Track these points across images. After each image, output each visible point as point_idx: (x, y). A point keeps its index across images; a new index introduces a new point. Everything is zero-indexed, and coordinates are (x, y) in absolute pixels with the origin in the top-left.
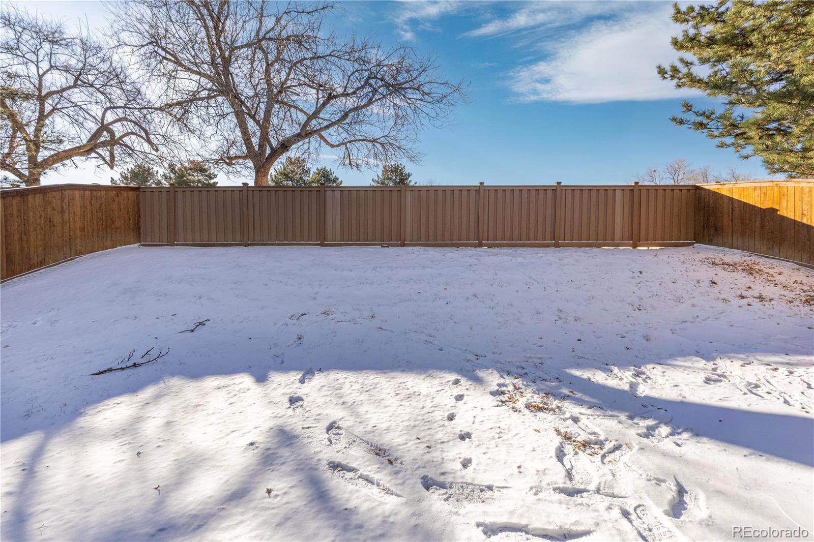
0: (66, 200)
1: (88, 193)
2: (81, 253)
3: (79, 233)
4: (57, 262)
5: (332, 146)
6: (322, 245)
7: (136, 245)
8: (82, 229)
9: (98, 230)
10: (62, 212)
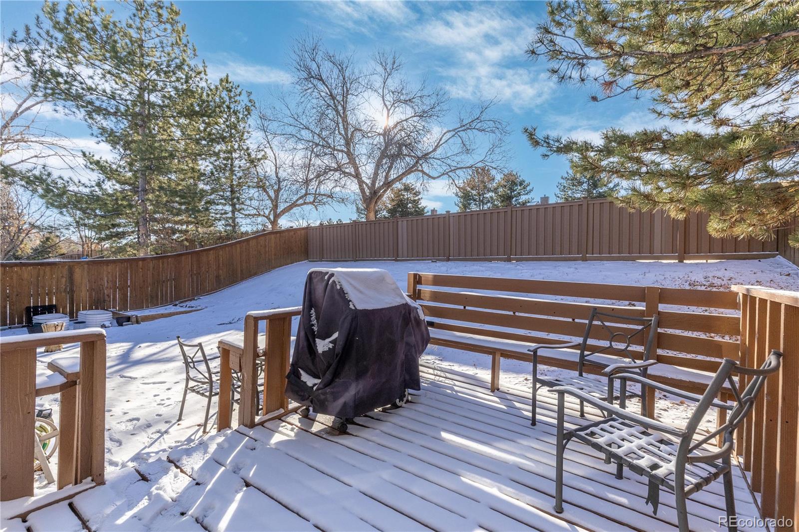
0: (267, 241)
1: (278, 235)
2: (274, 268)
3: (273, 257)
4: (262, 273)
5: (434, 178)
6: (396, 260)
7: (305, 261)
8: (275, 255)
9: (284, 255)
10: (265, 247)
